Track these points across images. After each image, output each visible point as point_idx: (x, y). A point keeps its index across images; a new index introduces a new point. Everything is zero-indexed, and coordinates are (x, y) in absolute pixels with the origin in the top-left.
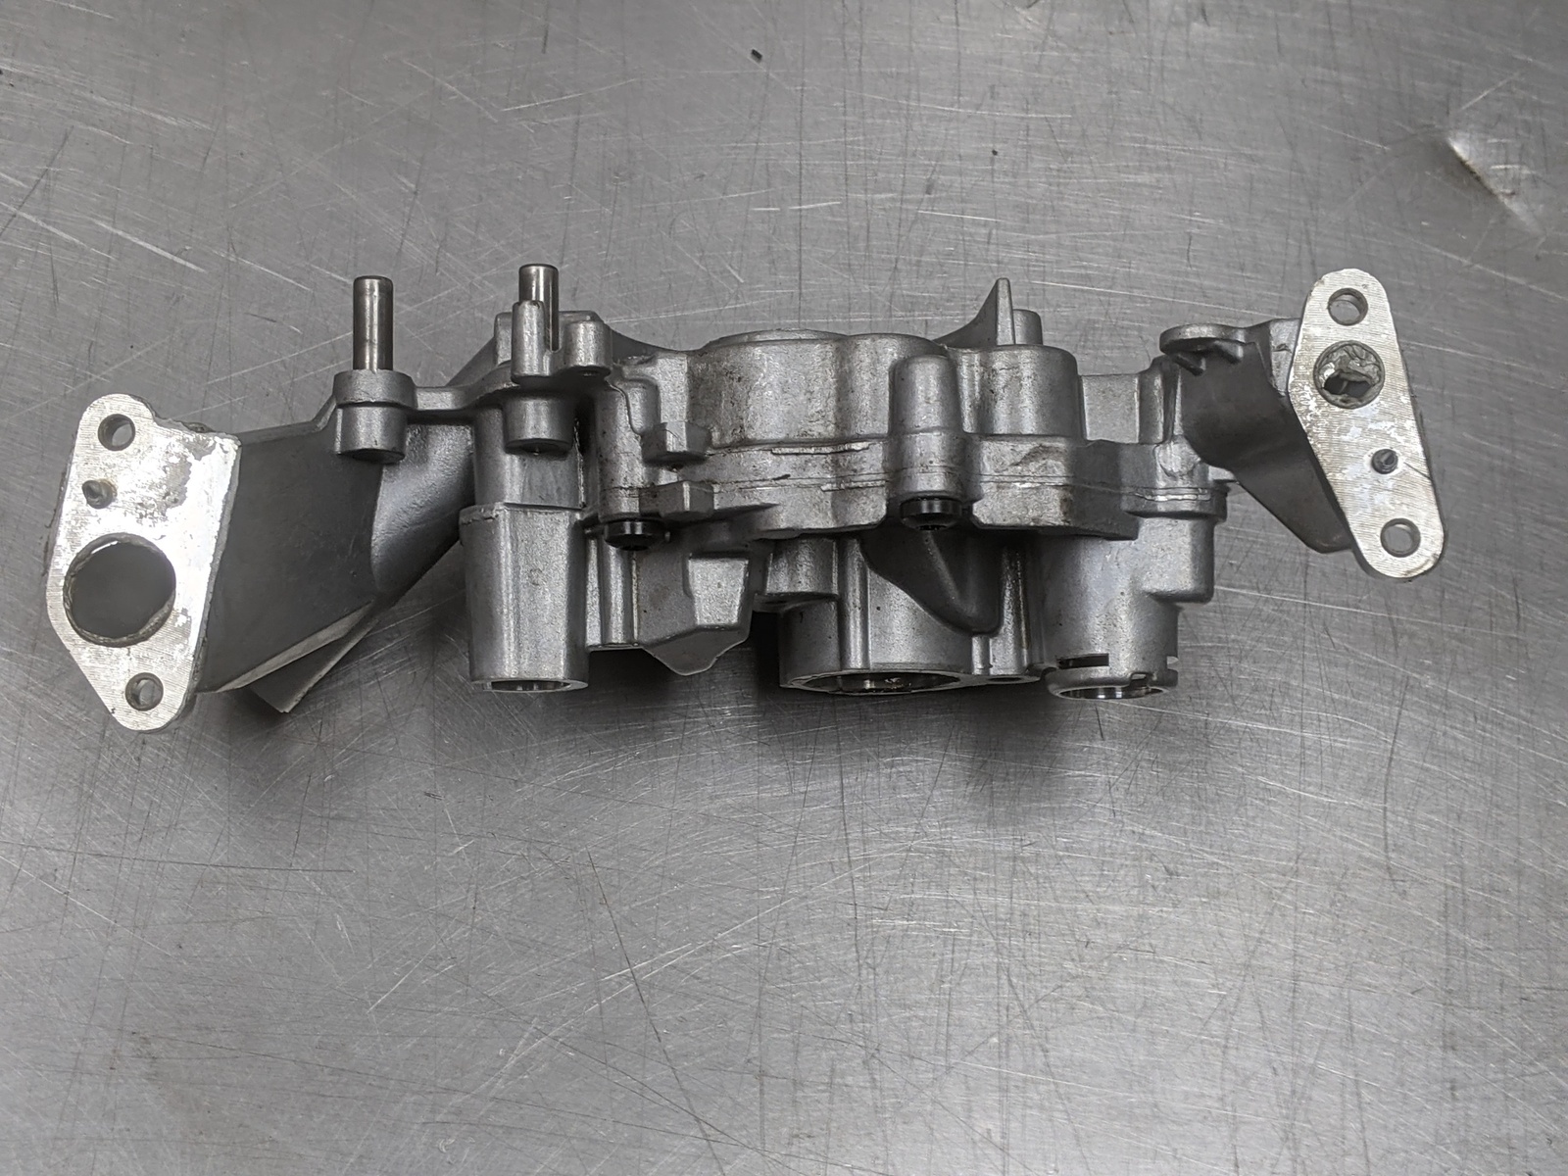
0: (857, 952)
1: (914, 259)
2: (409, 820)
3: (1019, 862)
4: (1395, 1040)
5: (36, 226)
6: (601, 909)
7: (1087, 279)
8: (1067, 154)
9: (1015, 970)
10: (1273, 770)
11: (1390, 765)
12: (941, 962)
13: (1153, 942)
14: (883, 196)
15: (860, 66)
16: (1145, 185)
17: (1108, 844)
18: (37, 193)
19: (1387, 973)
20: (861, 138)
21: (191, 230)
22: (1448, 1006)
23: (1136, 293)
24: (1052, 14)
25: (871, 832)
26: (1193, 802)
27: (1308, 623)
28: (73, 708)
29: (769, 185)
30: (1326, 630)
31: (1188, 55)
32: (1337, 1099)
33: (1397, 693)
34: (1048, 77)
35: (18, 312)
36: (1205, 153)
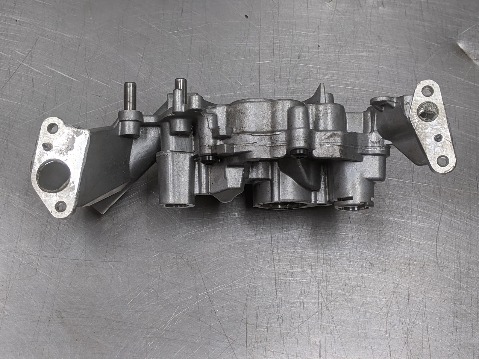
0: (276, 287)
1: (295, 78)
2: (140, 247)
3: (325, 260)
4: (439, 314)
5: (27, 67)
6: (198, 274)
7: (347, 84)
8: (341, 47)
9: (324, 293)
10: (402, 233)
11: (438, 231)
12: (301, 290)
13: (365, 284)
14: (285, 59)
15: (278, 20)
16: (365, 56)
17: (352, 255)
18: (28, 57)
19: (437, 294)
20: (278, 41)
21: (75, 69)
22: (455, 304)
23: (362, 89)
24: (336, 4)
25: (280, 251)
26: (378, 242)
27: (413, 188)
28: (39, 212)
29: (250, 56)
30: (419, 191)
31: (378, 17)
32: (421, 332)
33: (440, 210)
34: (336, 23)
35: (22, 93)
36: (383, 46)
